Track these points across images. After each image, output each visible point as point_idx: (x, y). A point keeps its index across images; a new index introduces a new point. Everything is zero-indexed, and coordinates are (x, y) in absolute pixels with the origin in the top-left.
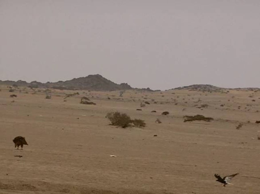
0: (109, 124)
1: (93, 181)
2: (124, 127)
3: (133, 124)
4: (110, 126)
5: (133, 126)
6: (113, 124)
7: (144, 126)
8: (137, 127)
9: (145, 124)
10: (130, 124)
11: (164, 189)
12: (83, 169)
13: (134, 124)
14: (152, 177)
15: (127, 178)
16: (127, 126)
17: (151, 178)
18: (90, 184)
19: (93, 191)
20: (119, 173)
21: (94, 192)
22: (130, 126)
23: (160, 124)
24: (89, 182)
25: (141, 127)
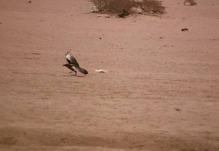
0: (93, 11)
1: (62, 120)
2: (121, 16)
3: (139, 10)
4: (94, 14)
5: (140, 13)
6: (100, 11)
7: (162, 13)
8: (149, 14)
9: (163, 8)
10: (134, 9)
11: (206, 130)
12: (43, 98)
13: (143, 9)
14: (179, 107)
15: (129, 112)
16: (128, 14)
17: (178, 110)
18: (57, 125)
19: (62, 139)
20: (113, 103)
21: (65, 141)
22: (133, 12)
23: (193, 7)
24: (56, 123)
25: (155, 14)
